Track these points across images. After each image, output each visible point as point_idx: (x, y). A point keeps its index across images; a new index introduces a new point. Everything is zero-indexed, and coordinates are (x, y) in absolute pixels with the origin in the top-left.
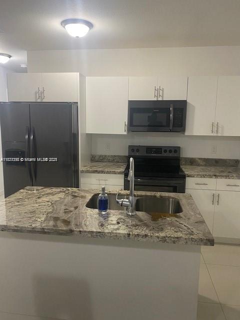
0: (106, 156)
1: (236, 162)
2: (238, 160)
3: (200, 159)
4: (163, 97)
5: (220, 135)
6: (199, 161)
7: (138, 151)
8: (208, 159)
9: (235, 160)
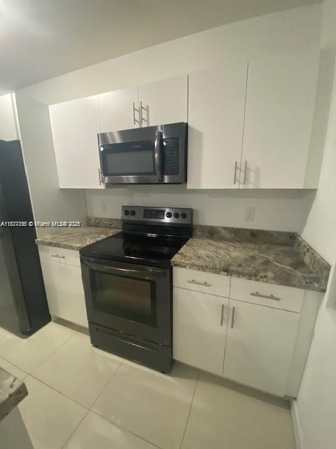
0: (101, 219)
1: (291, 237)
2: (293, 234)
3: (225, 228)
4: (148, 121)
5: (251, 187)
6: (223, 232)
7: (133, 213)
8: (238, 229)
9: (288, 233)
